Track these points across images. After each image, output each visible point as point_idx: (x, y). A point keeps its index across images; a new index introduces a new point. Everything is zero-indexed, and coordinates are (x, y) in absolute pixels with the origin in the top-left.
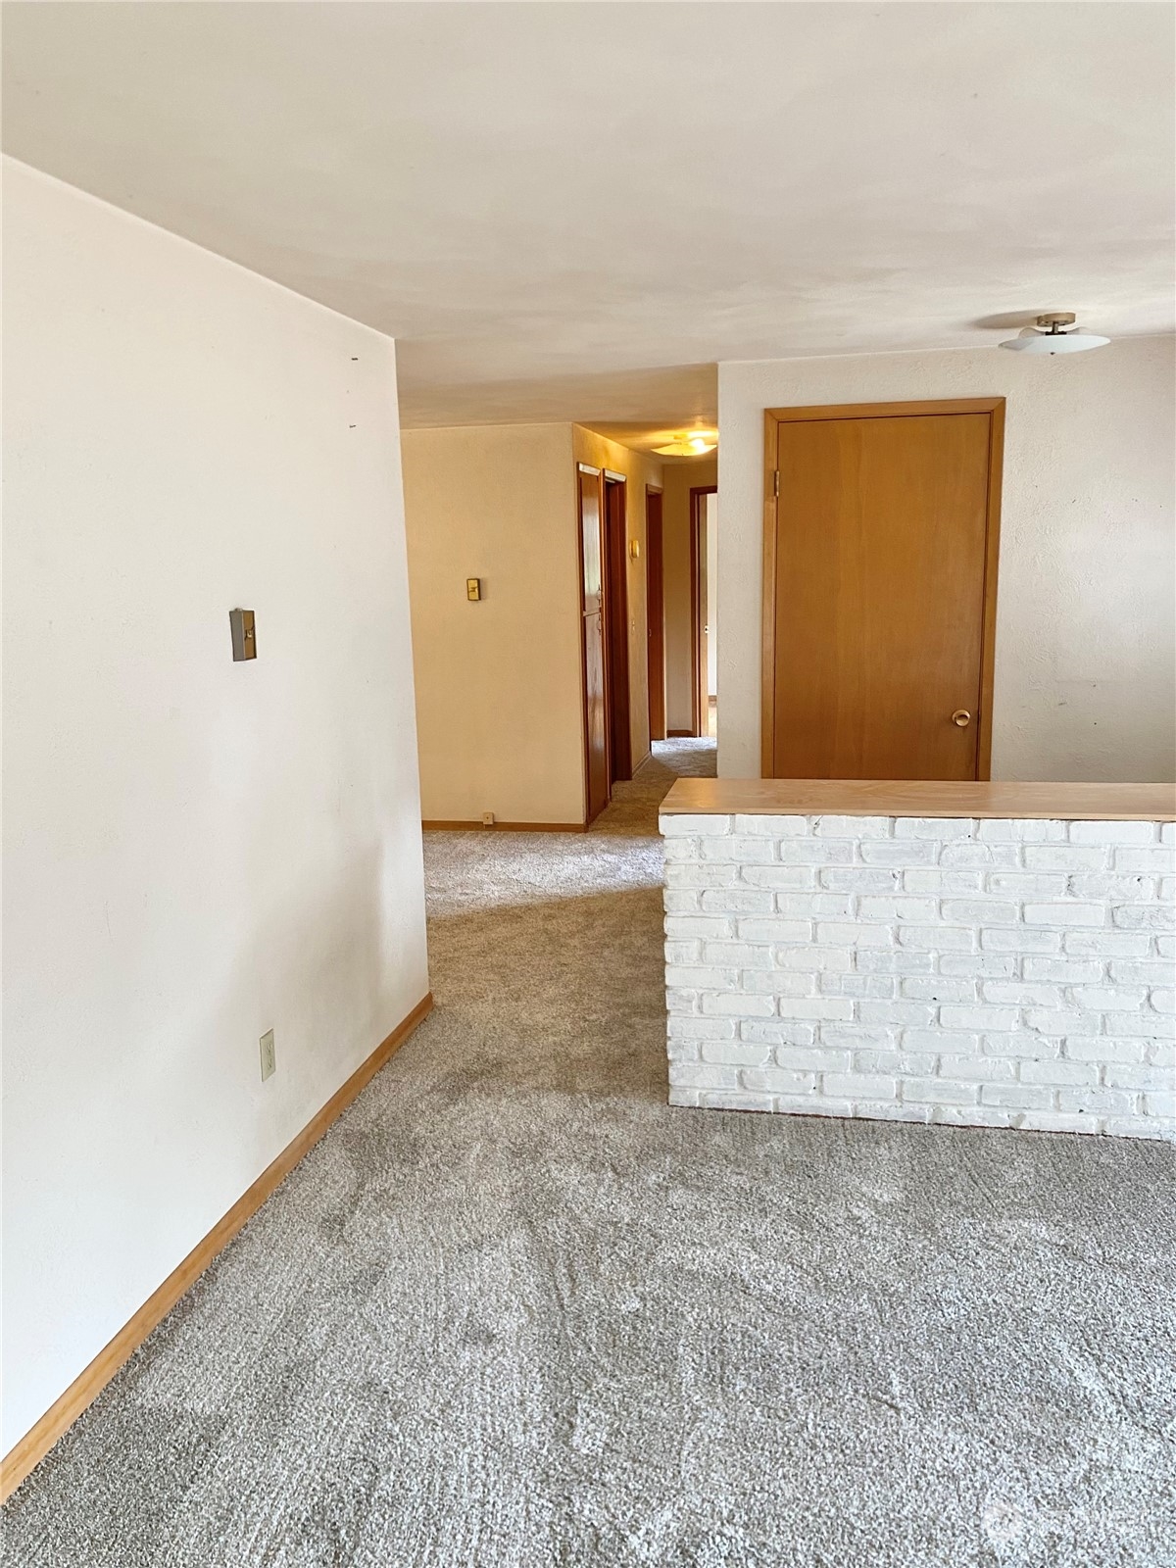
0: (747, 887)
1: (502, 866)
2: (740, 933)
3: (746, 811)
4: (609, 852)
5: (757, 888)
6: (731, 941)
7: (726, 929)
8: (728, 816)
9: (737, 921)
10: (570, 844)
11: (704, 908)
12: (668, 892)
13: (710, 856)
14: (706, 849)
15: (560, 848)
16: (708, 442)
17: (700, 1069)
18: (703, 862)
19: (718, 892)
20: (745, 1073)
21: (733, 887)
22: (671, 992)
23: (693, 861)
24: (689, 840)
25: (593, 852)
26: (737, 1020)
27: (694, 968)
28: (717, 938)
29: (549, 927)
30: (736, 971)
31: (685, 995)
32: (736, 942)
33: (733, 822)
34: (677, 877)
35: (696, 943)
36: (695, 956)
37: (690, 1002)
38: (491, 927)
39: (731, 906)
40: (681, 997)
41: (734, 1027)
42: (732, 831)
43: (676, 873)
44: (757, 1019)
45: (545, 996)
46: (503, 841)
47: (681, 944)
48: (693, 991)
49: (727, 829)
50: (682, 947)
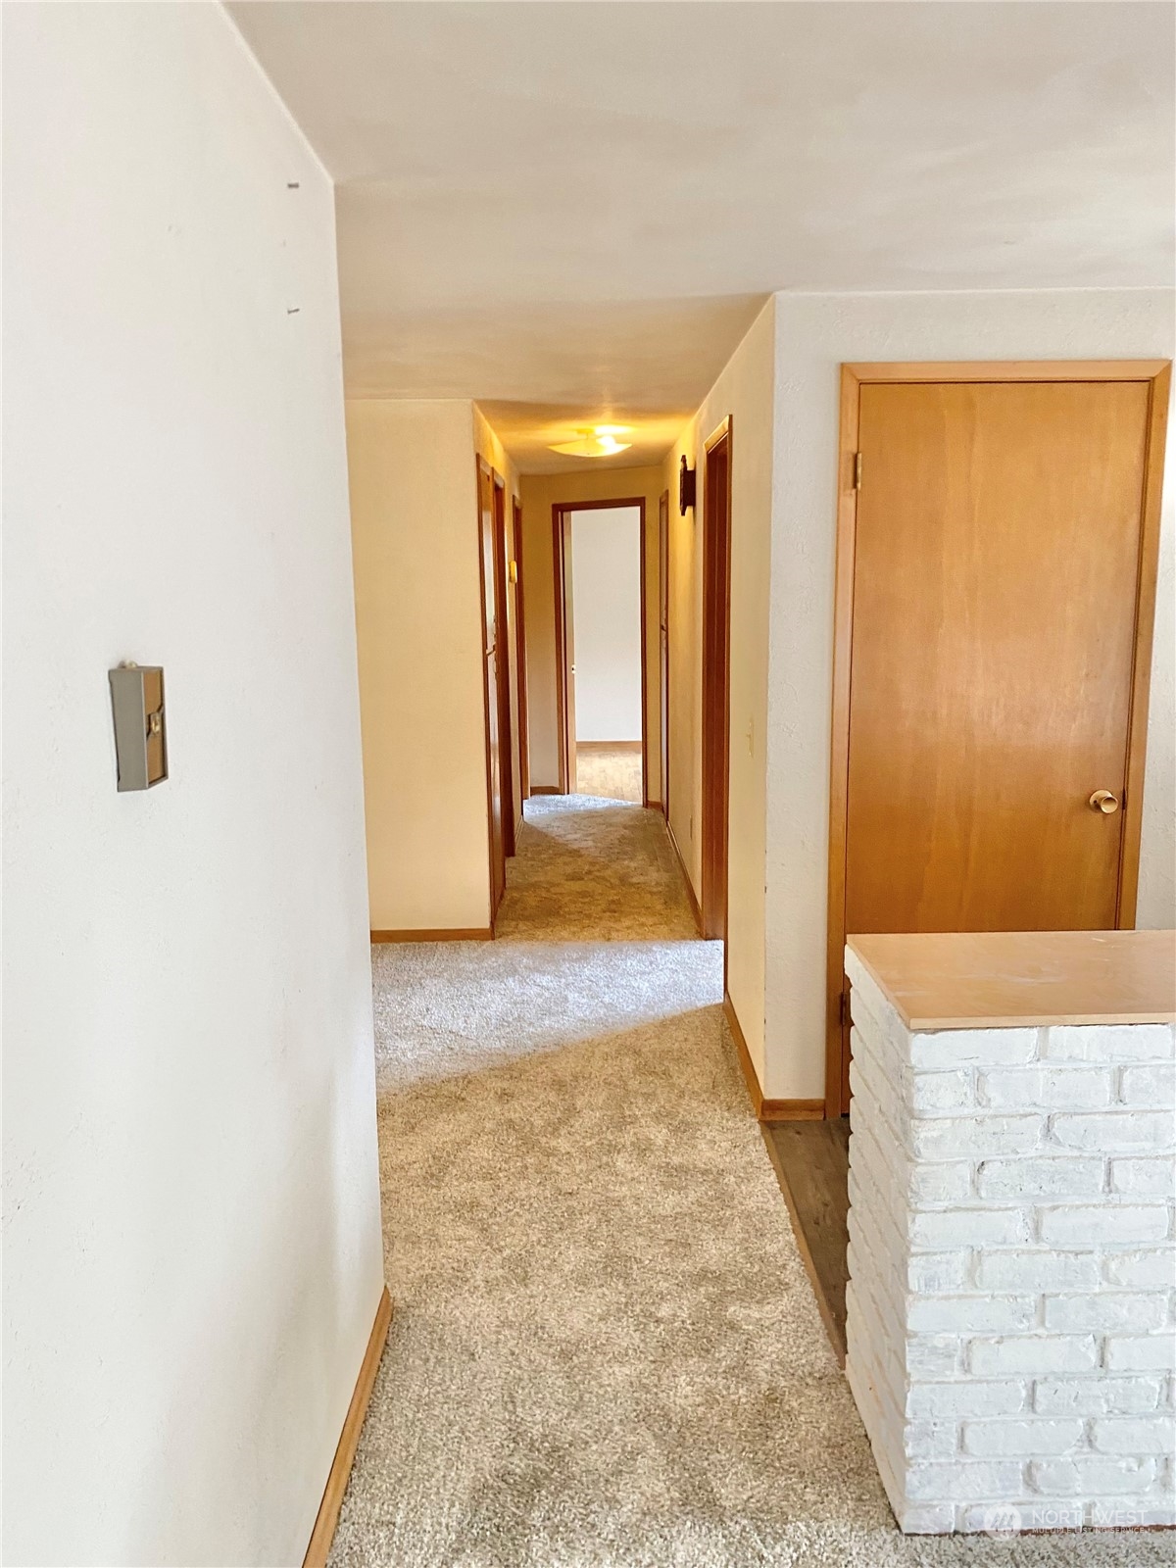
0: (1059, 1151)
1: (400, 1004)
2: (1044, 1232)
3: (1069, 1018)
4: (538, 971)
5: (1076, 1153)
6: (1024, 1246)
7: (1017, 1228)
8: (1035, 1030)
9: (1038, 1211)
10: (480, 959)
11: (983, 1194)
12: (919, 1169)
13: (997, 1100)
14: (992, 1091)
15: (470, 967)
16: (619, 440)
17: (959, 1467)
18: (986, 1111)
19: (1008, 1163)
20: (1039, 1467)
21: (1032, 1153)
22: (914, 1341)
23: (966, 1111)
24: (960, 1074)
25: (516, 971)
26: (1029, 1380)
27: (960, 1297)
28: (1004, 1242)
29: (513, 1116)
30: (1033, 1299)
31: (941, 1346)
32: (1035, 1247)
33: (1044, 1039)
34: (937, 1142)
35: (963, 1255)
36: (960, 1276)
37: (950, 1356)
38: (425, 1122)
39: (1031, 1187)
40: (934, 1350)
41: (1024, 1393)
42: (1041, 1055)
43: (935, 1134)
44: (1063, 1377)
45: (567, 1268)
46: (386, 960)
47: (938, 1258)
48: (954, 1336)
49: (1032, 1054)
50: (939, 1262)
